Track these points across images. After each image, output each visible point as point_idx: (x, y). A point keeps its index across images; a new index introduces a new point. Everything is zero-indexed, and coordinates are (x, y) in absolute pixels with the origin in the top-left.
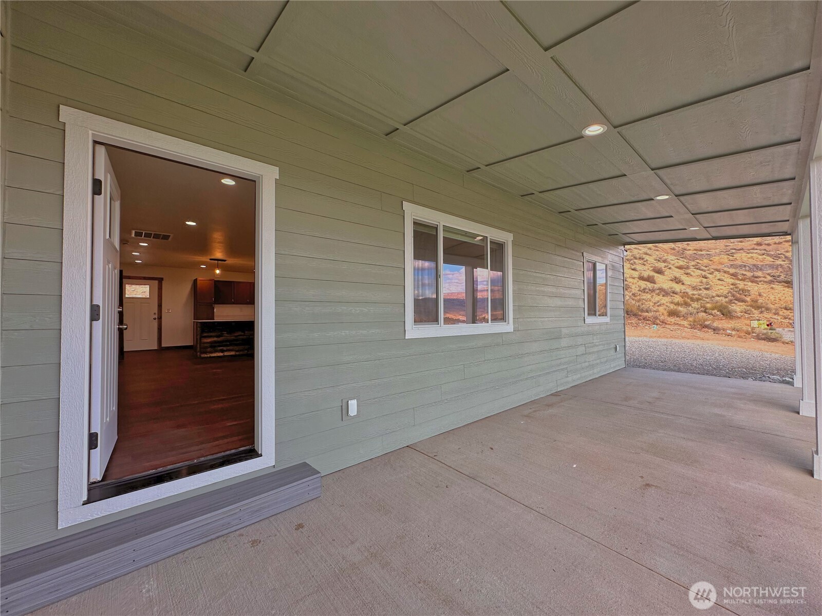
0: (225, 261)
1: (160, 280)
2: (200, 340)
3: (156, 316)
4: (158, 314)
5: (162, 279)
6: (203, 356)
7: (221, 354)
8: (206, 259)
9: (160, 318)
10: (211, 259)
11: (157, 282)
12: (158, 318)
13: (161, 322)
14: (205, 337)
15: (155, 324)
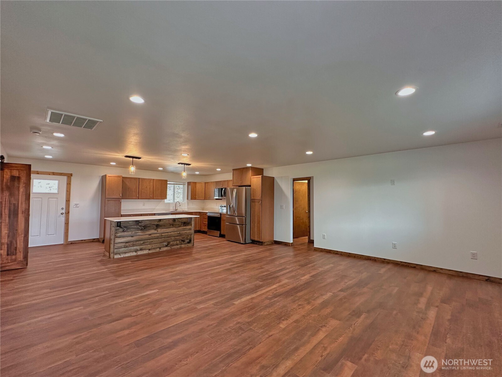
0: (140, 158)
1: (69, 176)
2: (114, 239)
3: (64, 211)
4: (66, 209)
5: (71, 175)
6: (116, 257)
7: (134, 254)
8: (120, 156)
9: (68, 213)
10: (127, 156)
11: (65, 178)
12: (65, 213)
13: (68, 216)
14: (119, 237)
15: (63, 218)
